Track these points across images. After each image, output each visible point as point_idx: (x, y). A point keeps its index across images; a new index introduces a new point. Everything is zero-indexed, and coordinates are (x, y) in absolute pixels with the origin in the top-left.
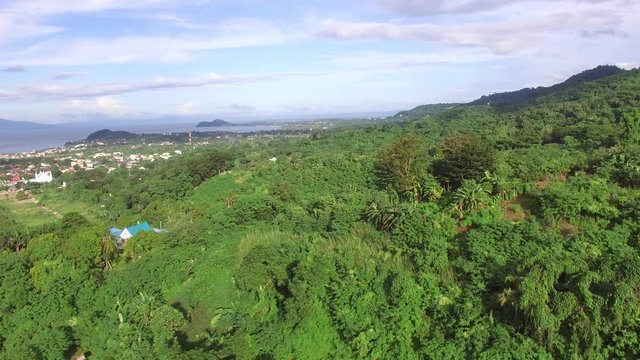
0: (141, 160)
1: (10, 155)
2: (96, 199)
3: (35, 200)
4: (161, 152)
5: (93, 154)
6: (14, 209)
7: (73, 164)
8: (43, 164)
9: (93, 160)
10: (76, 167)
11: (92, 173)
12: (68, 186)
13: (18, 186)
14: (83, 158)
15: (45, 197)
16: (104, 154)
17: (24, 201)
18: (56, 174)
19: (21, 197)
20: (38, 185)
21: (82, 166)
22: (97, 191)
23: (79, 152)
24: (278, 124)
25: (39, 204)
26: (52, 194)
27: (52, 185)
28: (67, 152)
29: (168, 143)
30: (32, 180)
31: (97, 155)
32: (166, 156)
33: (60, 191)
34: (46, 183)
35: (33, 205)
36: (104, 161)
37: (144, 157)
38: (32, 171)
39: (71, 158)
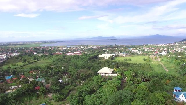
2: (178, 64)
3: (159, 60)
5: (182, 46)
6: (153, 62)
7: (174, 49)
8: (165, 48)
9: (181, 48)
10: (175, 51)
11: (180, 54)
12: (170, 57)
13: (156, 55)
14: (178, 48)
15: (162, 60)
18: (168, 52)
19: (156, 58)
20: (162, 55)
21: (177, 51)
22: (179, 61)
23: (177, 45)
25: (160, 62)
26: (165, 59)
27: (166, 56)
28: (174, 45)
30: (161, 53)
31: (183, 47)
33: (168, 58)
34: (164, 55)
35: (158, 62)
36: (185, 49)
38: (162, 50)
39: (174, 47)
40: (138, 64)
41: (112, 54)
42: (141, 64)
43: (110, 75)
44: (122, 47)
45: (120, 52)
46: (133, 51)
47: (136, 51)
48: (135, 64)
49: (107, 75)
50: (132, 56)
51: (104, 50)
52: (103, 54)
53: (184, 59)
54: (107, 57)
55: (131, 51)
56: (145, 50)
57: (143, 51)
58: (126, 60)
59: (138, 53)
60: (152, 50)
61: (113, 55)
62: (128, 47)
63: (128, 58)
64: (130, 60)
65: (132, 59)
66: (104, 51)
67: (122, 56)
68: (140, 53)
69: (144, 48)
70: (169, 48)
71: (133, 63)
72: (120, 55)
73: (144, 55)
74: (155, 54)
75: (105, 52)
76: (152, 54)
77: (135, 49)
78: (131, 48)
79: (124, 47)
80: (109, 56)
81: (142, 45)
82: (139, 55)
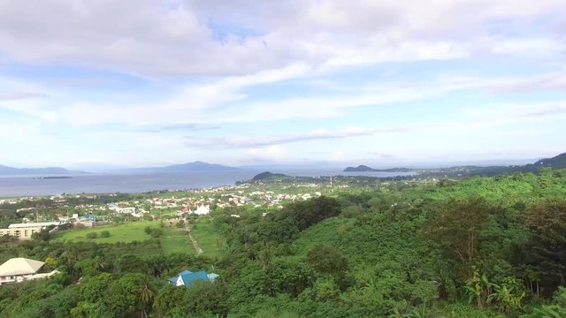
0: (284, 199)
1: (195, 190)
3: (187, 229)
4: (304, 193)
5: (251, 192)
7: (230, 199)
8: (210, 199)
9: (248, 196)
10: (232, 203)
13: (183, 216)
14: (242, 195)
15: (195, 228)
16: (259, 193)
17: (181, 229)
18: (213, 207)
19: (181, 225)
20: (196, 216)
21: (236, 202)
23: (241, 190)
24: (416, 170)
25: (188, 233)
26: (202, 225)
27: (206, 217)
28: (234, 189)
29: (314, 185)
30: (196, 212)
31: (254, 193)
32: (306, 197)
34: (203, 215)
35: (183, 233)
36: (255, 199)
37: (288, 197)
39: (232, 195)
40: (129, 244)
41: (49, 224)
42: (135, 243)
43: (30, 278)
44: (86, 199)
45: (75, 216)
46: (118, 209)
47: (127, 210)
48: (118, 244)
49: (20, 280)
50: (114, 223)
51: (18, 211)
52: (11, 226)
53: (242, 221)
54: (30, 234)
55: (112, 211)
56: (154, 205)
57: (147, 208)
58: (94, 236)
59: (134, 214)
60: (175, 205)
61: (52, 227)
62: (106, 200)
63: (98, 231)
64: (107, 235)
65: (111, 233)
66: (18, 214)
67: (81, 227)
68: (138, 216)
69: (155, 199)
70: (219, 197)
71: (114, 243)
72: (75, 223)
73: (151, 219)
74: (180, 213)
75: (23, 217)
76: (171, 214)
77: (127, 203)
78: (115, 201)
79: (91, 201)
80: (37, 230)
81: (150, 193)
82: (135, 220)
